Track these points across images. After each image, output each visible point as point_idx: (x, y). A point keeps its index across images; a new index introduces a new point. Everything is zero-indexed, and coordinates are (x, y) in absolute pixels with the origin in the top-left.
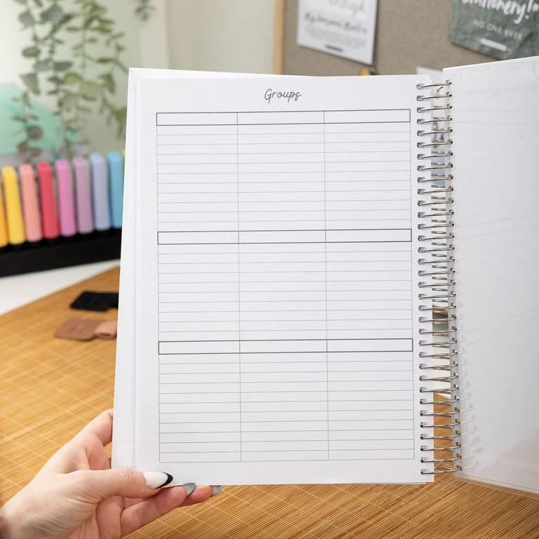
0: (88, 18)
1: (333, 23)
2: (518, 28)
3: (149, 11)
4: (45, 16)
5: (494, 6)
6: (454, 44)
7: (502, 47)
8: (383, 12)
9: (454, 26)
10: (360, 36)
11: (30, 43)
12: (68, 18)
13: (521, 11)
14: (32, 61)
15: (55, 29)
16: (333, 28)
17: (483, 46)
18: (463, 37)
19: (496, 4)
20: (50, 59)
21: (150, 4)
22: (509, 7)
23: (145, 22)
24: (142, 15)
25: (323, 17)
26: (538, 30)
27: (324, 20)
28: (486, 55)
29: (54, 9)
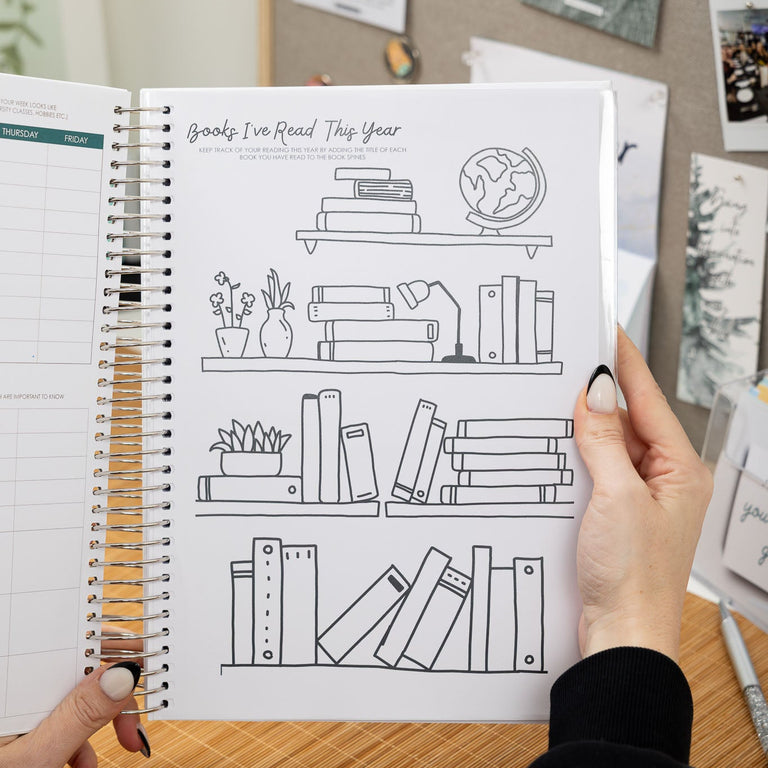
6: (524, 4)
7: (597, 10)
17: (568, 7)
28: (573, 22)
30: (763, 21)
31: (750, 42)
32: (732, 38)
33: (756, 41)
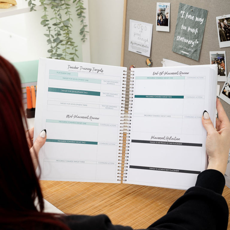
0: (67, 41)
1: (139, 45)
2: (192, 48)
3: (85, 39)
4: (55, 41)
5: (185, 42)
6: (173, 52)
7: (188, 54)
8: (153, 42)
9: (173, 47)
10: (147, 49)
11: (51, 49)
12: (61, 41)
13: (193, 43)
14: (51, 54)
15: (57, 45)
17: (182, 53)
18: (176, 50)
19: (186, 41)
20: (56, 53)
21: (85, 37)
22: (190, 42)
23: (84, 43)
24: (83, 41)
25: (136, 43)
26: (198, 49)
27: (136, 44)
28: (183, 56)
29: (58, 38)
30: (220, 56)
31: (217, 60)
32: (213, 60)
33: (218, 60)
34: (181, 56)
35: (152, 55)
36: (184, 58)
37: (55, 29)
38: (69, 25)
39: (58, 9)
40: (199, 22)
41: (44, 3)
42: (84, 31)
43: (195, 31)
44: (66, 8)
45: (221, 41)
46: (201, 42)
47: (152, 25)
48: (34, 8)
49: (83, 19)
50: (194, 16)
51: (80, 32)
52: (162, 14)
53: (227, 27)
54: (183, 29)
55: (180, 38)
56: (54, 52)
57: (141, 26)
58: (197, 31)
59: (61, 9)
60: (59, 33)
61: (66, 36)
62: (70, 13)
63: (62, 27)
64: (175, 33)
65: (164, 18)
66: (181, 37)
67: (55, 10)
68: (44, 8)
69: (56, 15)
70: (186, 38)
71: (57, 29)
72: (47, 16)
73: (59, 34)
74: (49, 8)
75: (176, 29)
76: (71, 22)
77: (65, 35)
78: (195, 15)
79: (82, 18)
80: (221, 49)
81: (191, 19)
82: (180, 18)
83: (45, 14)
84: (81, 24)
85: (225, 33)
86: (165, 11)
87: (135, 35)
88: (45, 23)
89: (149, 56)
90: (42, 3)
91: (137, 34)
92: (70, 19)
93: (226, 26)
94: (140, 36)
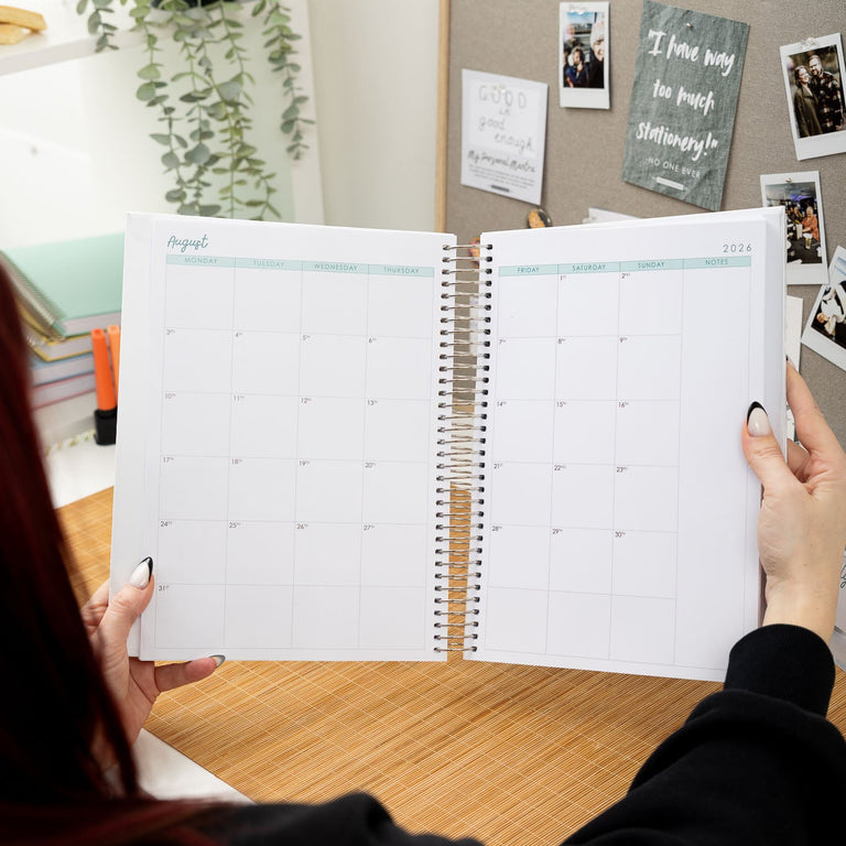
0: (235, 158)
1: (498, 161)
2: (696, 166)
3: (301, 149)
4: (190, 157)
5: (670, 143)
6: (627, 183)
7: (680, 187)
8: (550, 148)
9: (626, 164)
10: (528, 175)
11: (177, 187)
12: (215, 159)
13: (699, 147)
14: (178, 205)
15: (200, 172)
16: (499, 167)
17: (659, 184)
18: (637, 176)
19: (672, 139)
20: (196, 203)
21: (303, 142)
22: (686, 143)
23: (297, 162)
24: (294, 154)
25: (488, 155)
26: (718, 167)
27: (488, 159)
28: (662, 194)
29: (200, 149)
30: (799, 192)
31: (789, 207)
33: (794, 206)
34: (653, 198)
35: (550, 196)
36: (667, 203)
37: (188, 114)
38: (242, 99)
39: (197, 42)
40: (717, 70)
41: (147, 19)
42: (296, 119)
43: (704, 102)
44: (229, 36)
45: (802, 135)
46: (729, 142)
47: (545, 86)
48: (111, 41)
49: (293, 74)
50: (697, 49)
51: (281, 121)
52: (582, 45)
53: (822, 82)
54: (658, 96)
55: (649, 131)
56: (190, 199)
57: (503, 91)
58: (710, 101)
59: (208, 42)
60: (205, 129)
61: (231, 139)
62: (242, 54)
63: (215, 106)
64: (632, 111)
65: (587, 60)
66: (652, 127)
67: (186, 45)
68: (146, 38)
69: (192, 64)
70: (672, 130)
71: (195, 114)
72: (159, 68)
73: (205, 134)
74: (165, 39)
75: (634, 97)
76: (247, 86)
77: (227, 136)
78: (700, 42)
79: (288, 73)
80: (804, 164)
81: (687, 57)
82: (645, 56)
83: (151, 59)
84: (286, 94)
85: (815, 105)
86: (589, 32)
87: (483, 124)
88: (154, 92)
89: (538, 202)
90: (140, 20)
91: (491, 120)
92: (245, 78)
93: (819, 80)
94: (502, 129)
